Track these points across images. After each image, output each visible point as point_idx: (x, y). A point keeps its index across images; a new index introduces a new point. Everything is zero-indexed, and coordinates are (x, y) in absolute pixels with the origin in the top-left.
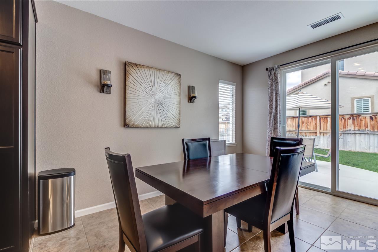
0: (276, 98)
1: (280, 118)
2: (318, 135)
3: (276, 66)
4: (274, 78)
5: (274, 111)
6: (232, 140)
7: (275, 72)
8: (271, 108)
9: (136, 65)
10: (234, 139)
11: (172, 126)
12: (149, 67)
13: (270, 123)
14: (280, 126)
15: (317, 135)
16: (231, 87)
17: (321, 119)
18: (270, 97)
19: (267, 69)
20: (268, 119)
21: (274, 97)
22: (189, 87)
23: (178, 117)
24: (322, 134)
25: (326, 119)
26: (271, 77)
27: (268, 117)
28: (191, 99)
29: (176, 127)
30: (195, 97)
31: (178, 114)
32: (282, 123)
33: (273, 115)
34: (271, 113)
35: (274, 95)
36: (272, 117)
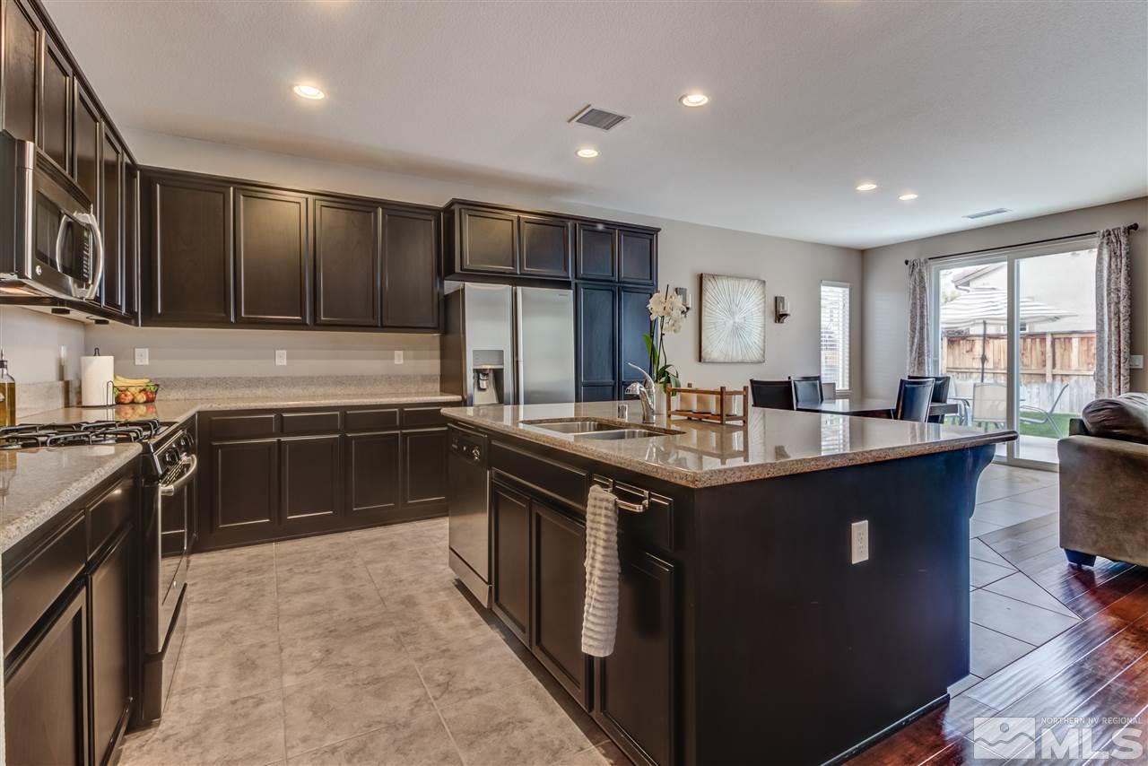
0: (922, 313)
1: (928, 346)
2: (1049, 379)
3: (922, 260)
4: (918, 279)
5: (917, 334)
6: (843, 386)
7: (920, 270)
8: (913, 330)
9: (713, 276)
10: (847, 383)
11: (755, 359)
12: (728, 277)
13: (911, 355)
14: (928, 360)
15: (1045, 381)
16: (840, 290)
17: (1057, 342)
18: (912, 312)
19: (907, 262)
20: (908, 348)
21: (918, 311)
22: (776, 298)
23: (761, 345)
24: (1058, 378)
25: (1067, 340)
26: (913, 278)
27: (908, 344)
28: (780, 317)
29: (759, 362)
30: (786, 315)
31: (762, 342)
32: (932, 353)
33: (916, 340)
34: (913, 338)
35: (918, 307)
36: (915, 344)
